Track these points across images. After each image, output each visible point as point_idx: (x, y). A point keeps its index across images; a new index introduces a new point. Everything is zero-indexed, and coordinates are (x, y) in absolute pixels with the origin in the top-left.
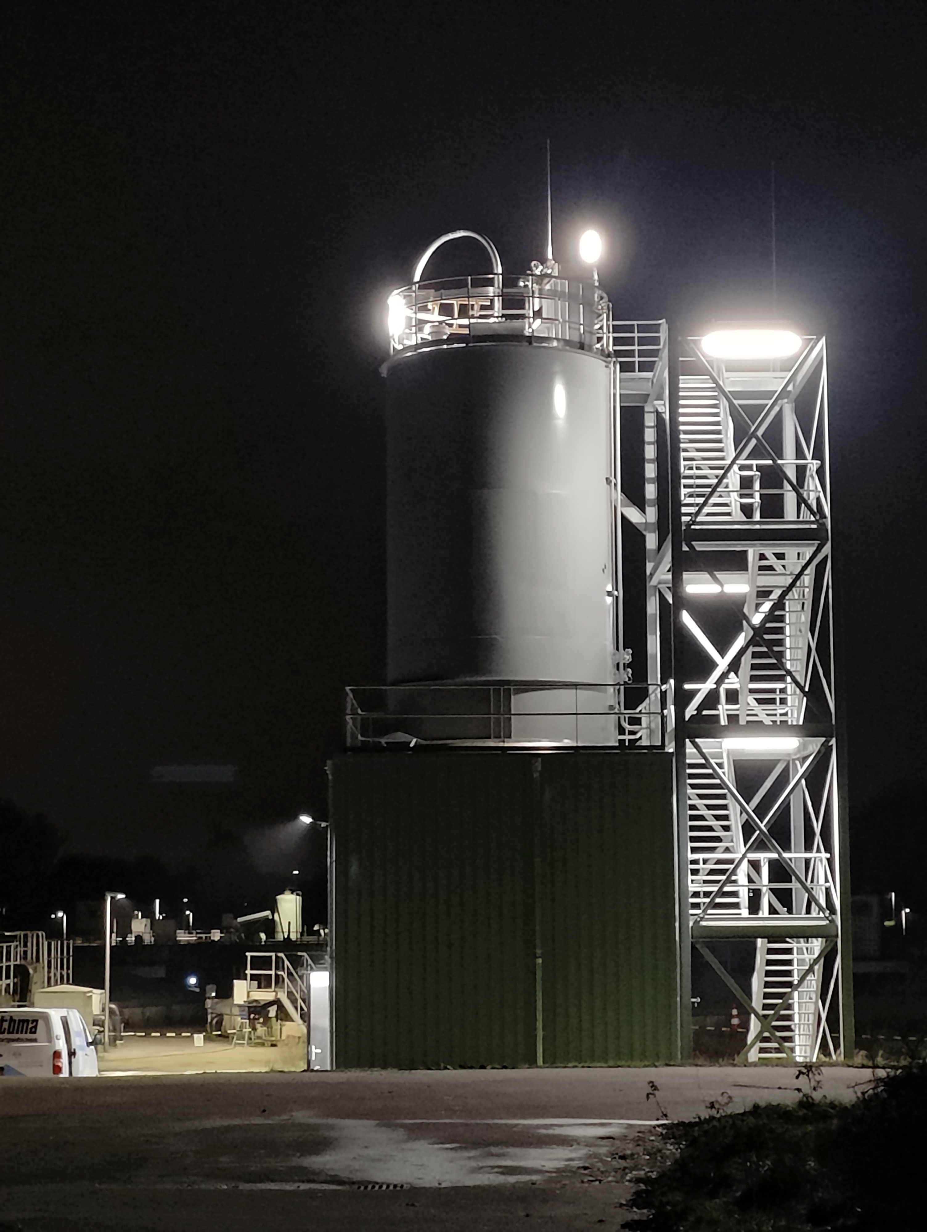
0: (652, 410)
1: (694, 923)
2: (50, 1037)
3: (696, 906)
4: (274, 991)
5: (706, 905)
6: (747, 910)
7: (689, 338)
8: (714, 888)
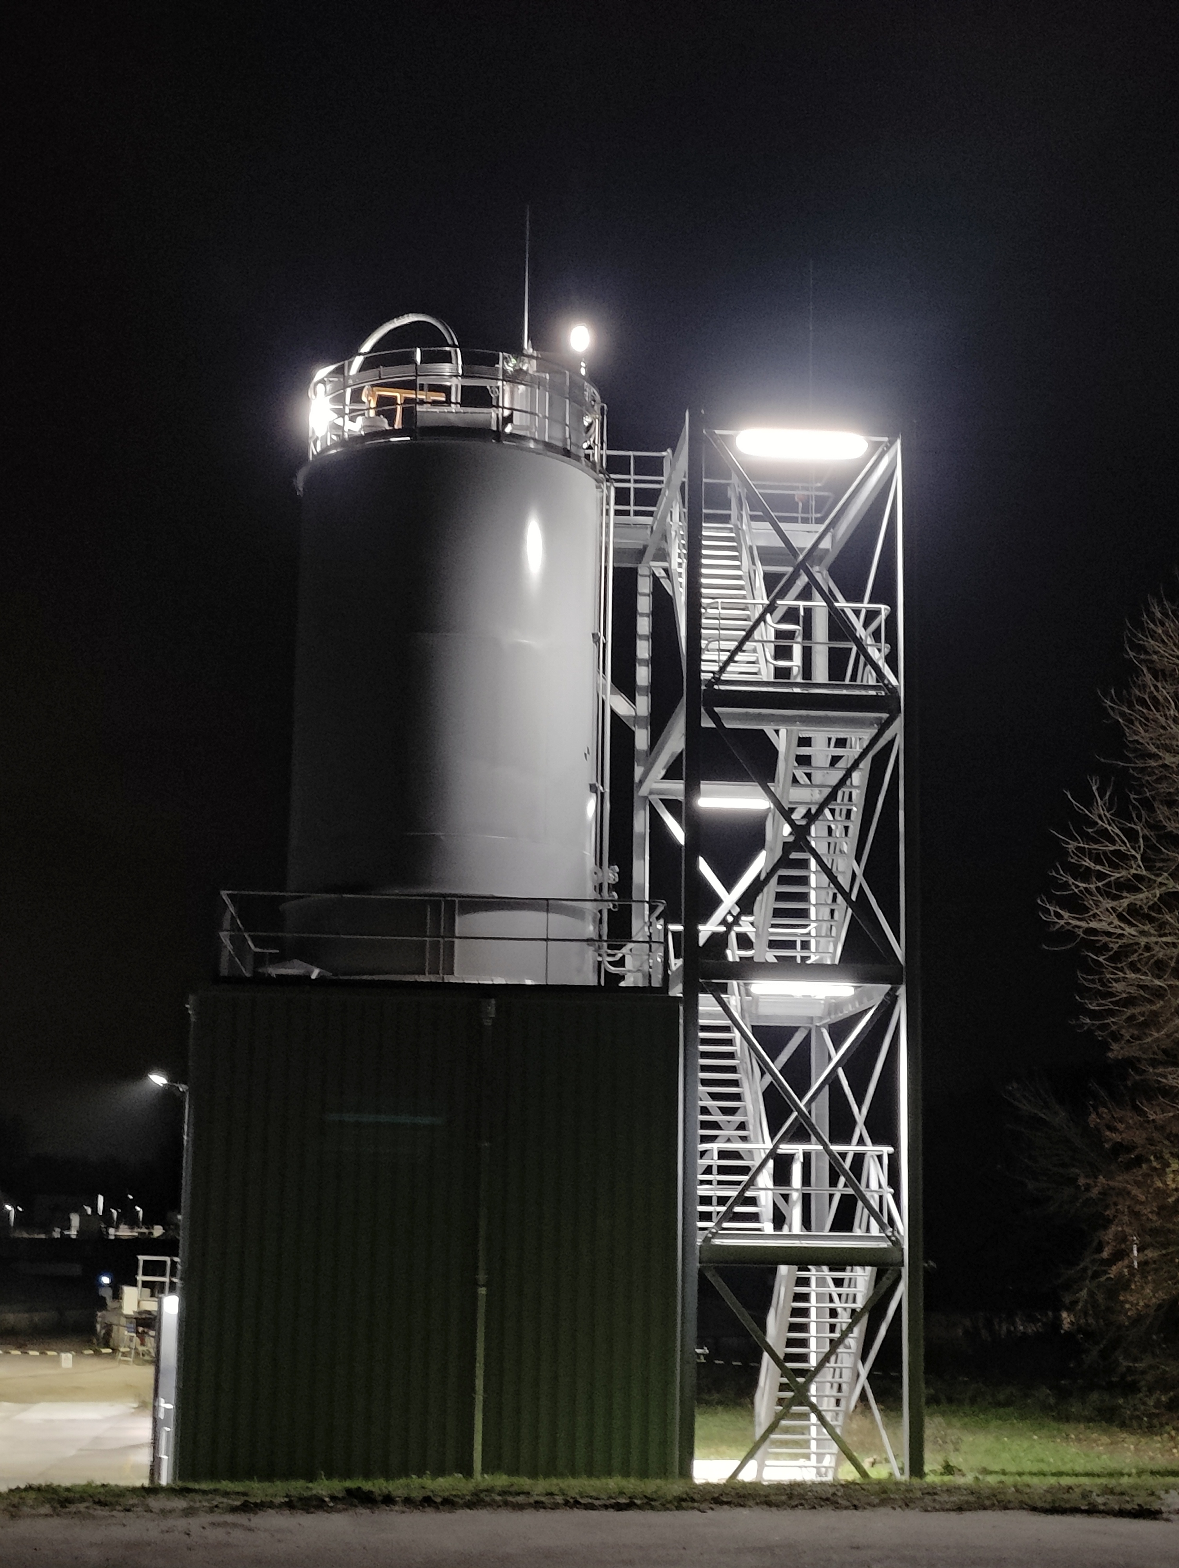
0: (648, 573)
1: (704, 1241)
3: (706, 1216)
5: (720, 1215)
6: (771, 1225)
7: (717, 432)
8: (733, 1193)
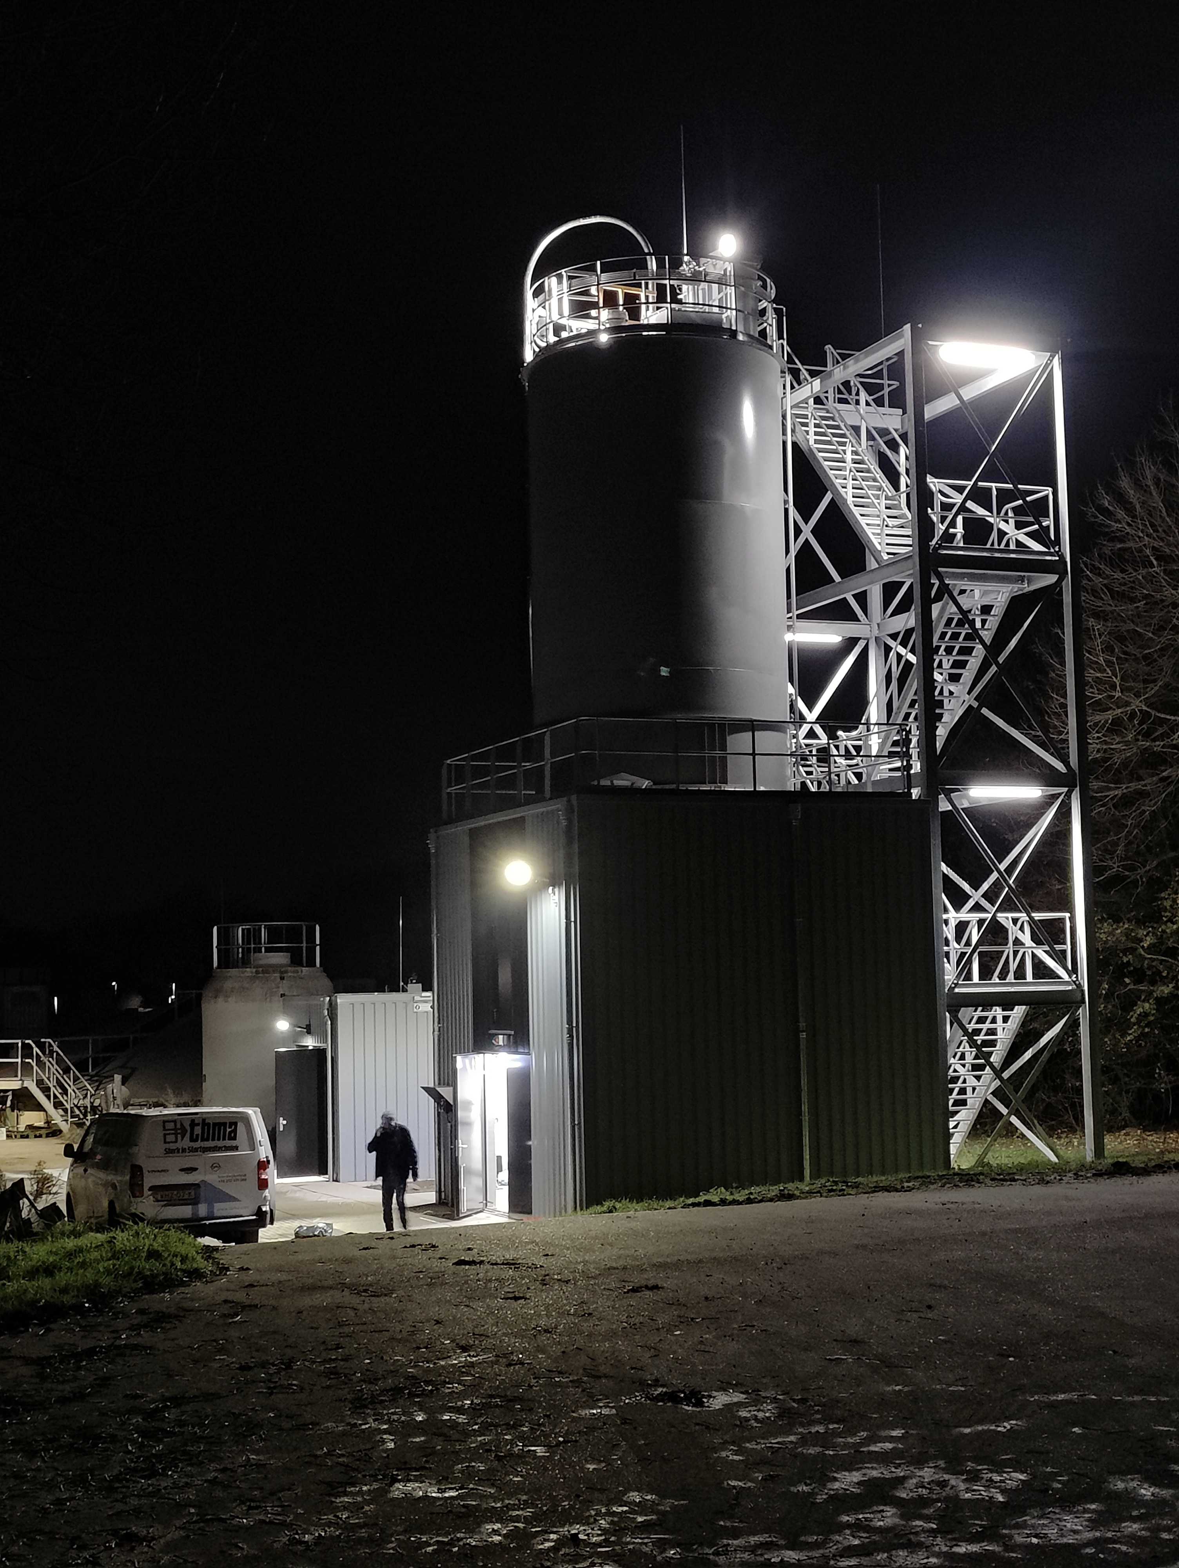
1: (948, 990)
2: (252, 1144)
4: (21, 1080)
7: (930, 342)
